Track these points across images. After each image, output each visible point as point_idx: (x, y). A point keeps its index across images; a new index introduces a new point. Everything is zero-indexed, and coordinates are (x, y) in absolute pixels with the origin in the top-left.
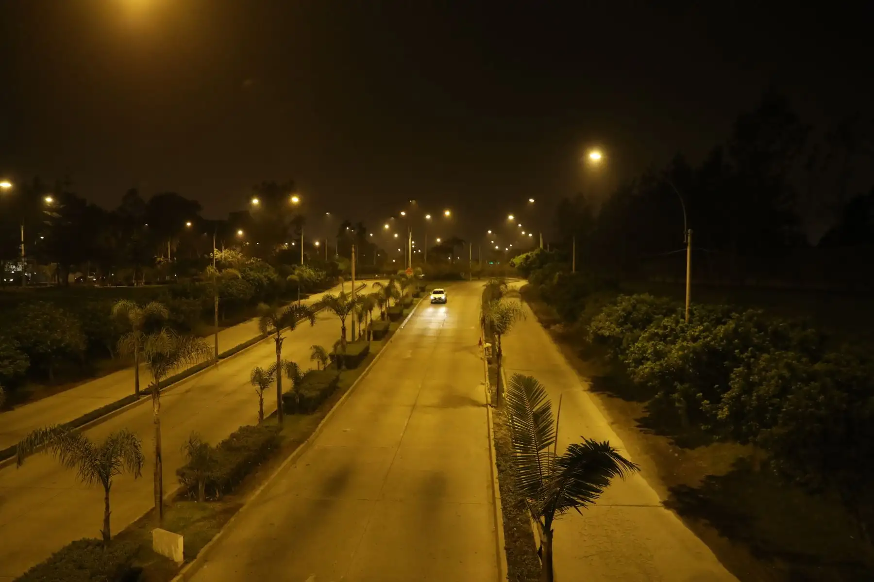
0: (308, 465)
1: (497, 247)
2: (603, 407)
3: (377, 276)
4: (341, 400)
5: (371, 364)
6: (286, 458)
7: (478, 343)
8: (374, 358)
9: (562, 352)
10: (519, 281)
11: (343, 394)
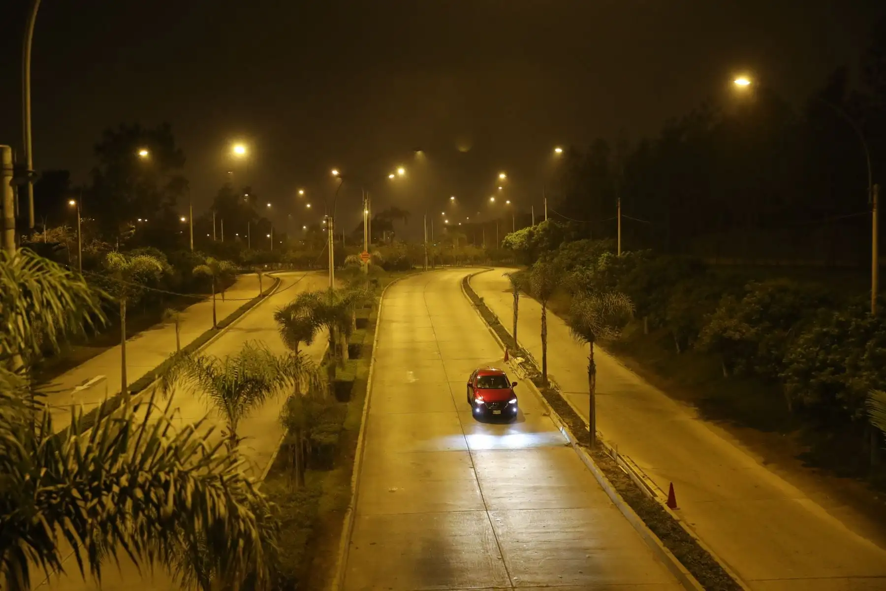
0: (374, 544)
1: (446, 221)
2: (737, 441)
3: (266, 266)
4: (359, 446)
5: (368, 393)
6: (338, 535)
7: (503, 357)
8: (366, 384)
9: (627, 366)
10: (493, 270)
11: (357, 438)
